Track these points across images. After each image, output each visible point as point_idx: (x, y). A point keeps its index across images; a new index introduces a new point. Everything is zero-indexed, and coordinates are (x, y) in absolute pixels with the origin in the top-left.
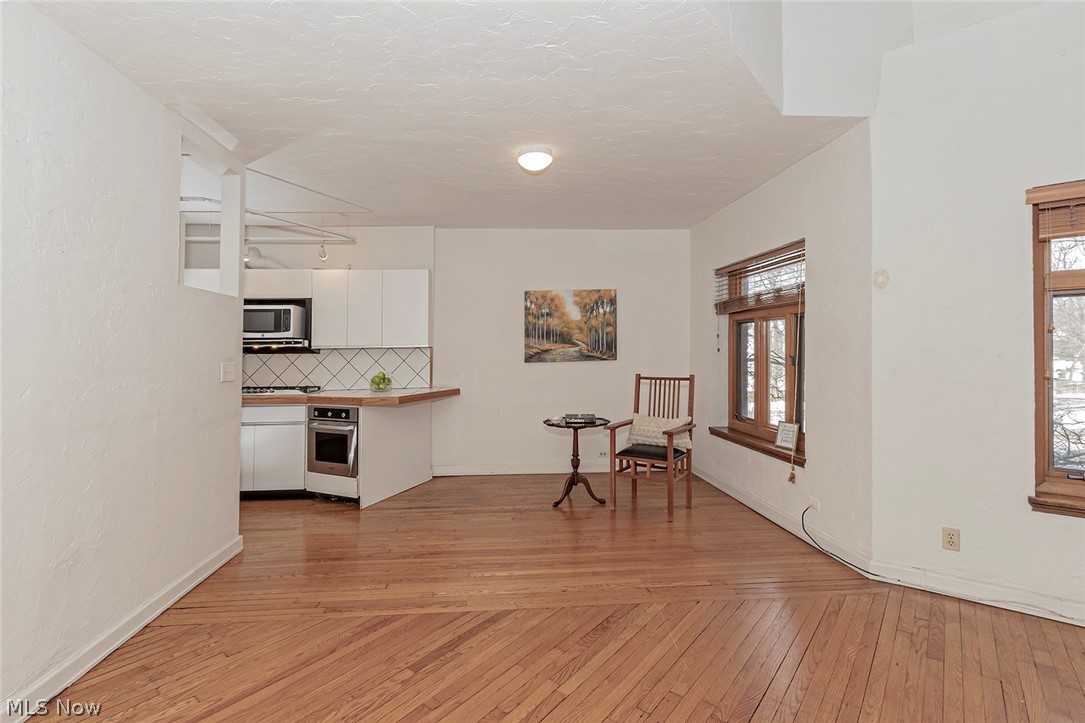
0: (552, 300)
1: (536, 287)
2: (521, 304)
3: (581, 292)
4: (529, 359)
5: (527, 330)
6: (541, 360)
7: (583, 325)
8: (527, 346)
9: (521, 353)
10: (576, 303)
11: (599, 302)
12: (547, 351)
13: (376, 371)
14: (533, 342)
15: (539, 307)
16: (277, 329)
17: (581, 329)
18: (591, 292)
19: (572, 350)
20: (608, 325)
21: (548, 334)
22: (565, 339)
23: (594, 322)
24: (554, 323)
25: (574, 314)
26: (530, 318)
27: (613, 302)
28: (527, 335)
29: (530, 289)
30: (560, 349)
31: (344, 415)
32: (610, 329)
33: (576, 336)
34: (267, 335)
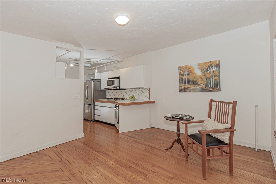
0: (189, 69)
1: (183, 65)
2: (177, 71)
3: (202, 63)
4: (181, 91)
5: (180, 81)
6: (185, 92)
7: (203, 77)
8: (180, 86)
9: (178, 89)
10: (199, 68)
11: (211, 66)
12: (187, 88)
14: (182, 85)
15: (184, 72)
16: (113, 85)
17: (202, 79)
18: (206, 63)
19: (198, 87)
20: (215, 76)
21: (188, 82)
22: (195, 83)
23: (208, 76)
24: (190, 77)
25: (199, 73)
26: (181, 76)
27: (218, 66)
28: (180, 83)
29: (181, 66)
30: (192, 87)
32: (216, 78)
33: (200, 82)
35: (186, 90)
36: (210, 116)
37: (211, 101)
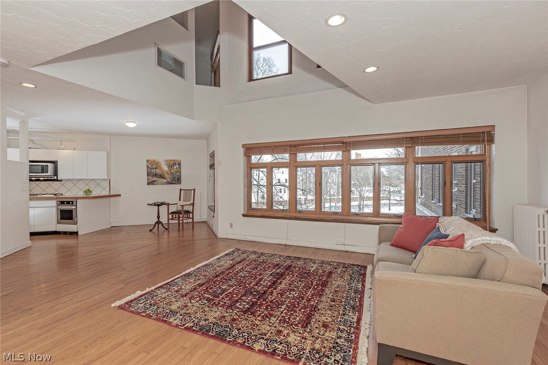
0: (157, 163)
1: (151, 158)
2: (145, 164)
3: (168, 160)
4: (148, 184)
5: (147, 174)
6: (153, 184)
7: (169, 172)
8: (148, 179)
9: (146, 182)
10: (166, 164)
11: (174, 164)
12: (155, 181)
13: (86, 188)
14: (150, 178)
15: (152, 165)
16: (43, 172)
17: (168, 173)
18: (172, 160)
19: (165, 180)
20: (178, 172)
21: (156, 175)
22: (162, 177)
23: (173, 171)
24: (158, 171)
25: (165, 168)
26: (149, 169)
27: (179, 164)
28: (148, 175)
29: (149, 159)
30: (160, 180)
31: (71, 203)
32: (178, 173)
33: (166, 176)
34: (38, 174)
35: (155, 183)
36: (180, 200)
37: (181, 190)
